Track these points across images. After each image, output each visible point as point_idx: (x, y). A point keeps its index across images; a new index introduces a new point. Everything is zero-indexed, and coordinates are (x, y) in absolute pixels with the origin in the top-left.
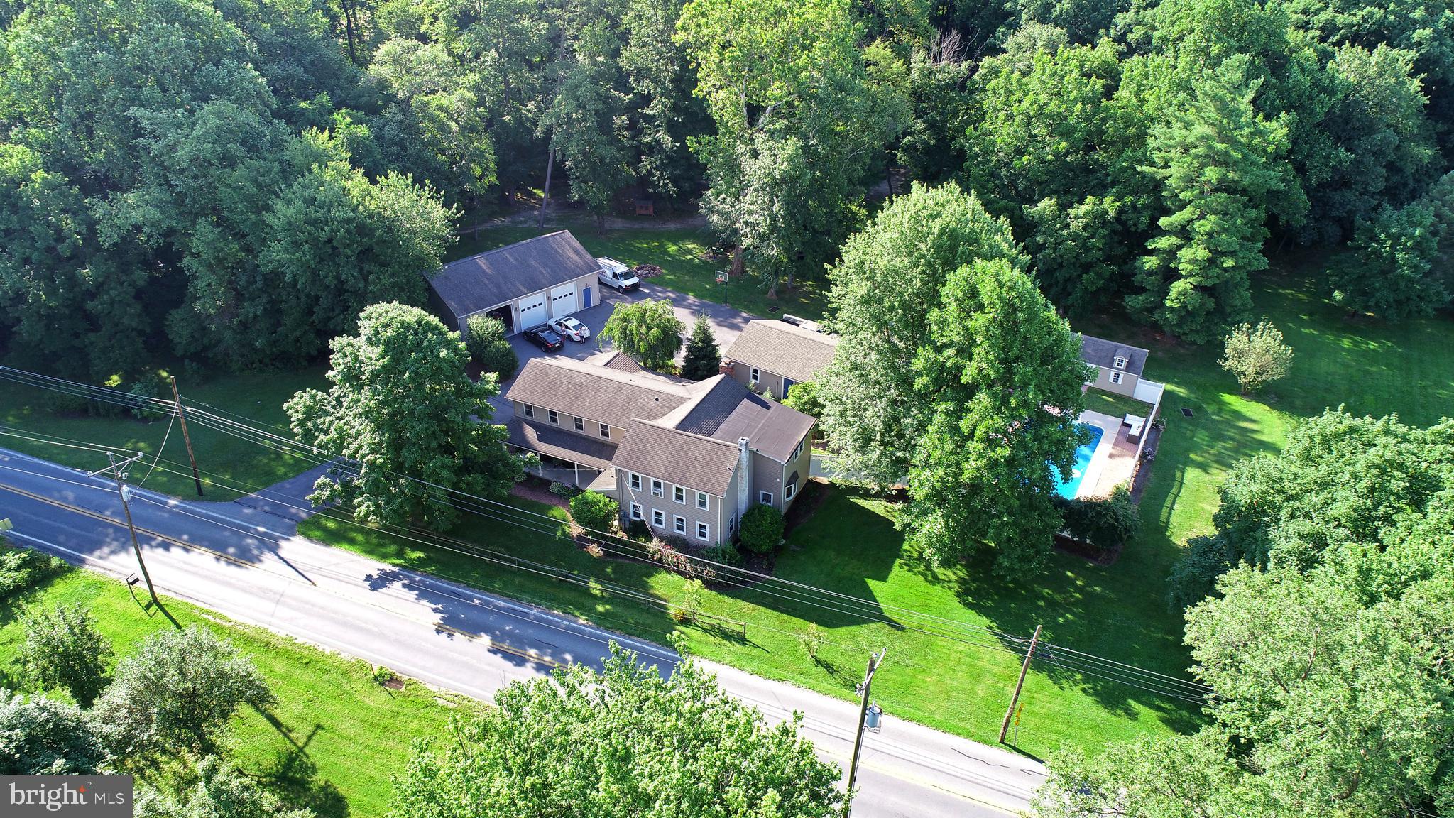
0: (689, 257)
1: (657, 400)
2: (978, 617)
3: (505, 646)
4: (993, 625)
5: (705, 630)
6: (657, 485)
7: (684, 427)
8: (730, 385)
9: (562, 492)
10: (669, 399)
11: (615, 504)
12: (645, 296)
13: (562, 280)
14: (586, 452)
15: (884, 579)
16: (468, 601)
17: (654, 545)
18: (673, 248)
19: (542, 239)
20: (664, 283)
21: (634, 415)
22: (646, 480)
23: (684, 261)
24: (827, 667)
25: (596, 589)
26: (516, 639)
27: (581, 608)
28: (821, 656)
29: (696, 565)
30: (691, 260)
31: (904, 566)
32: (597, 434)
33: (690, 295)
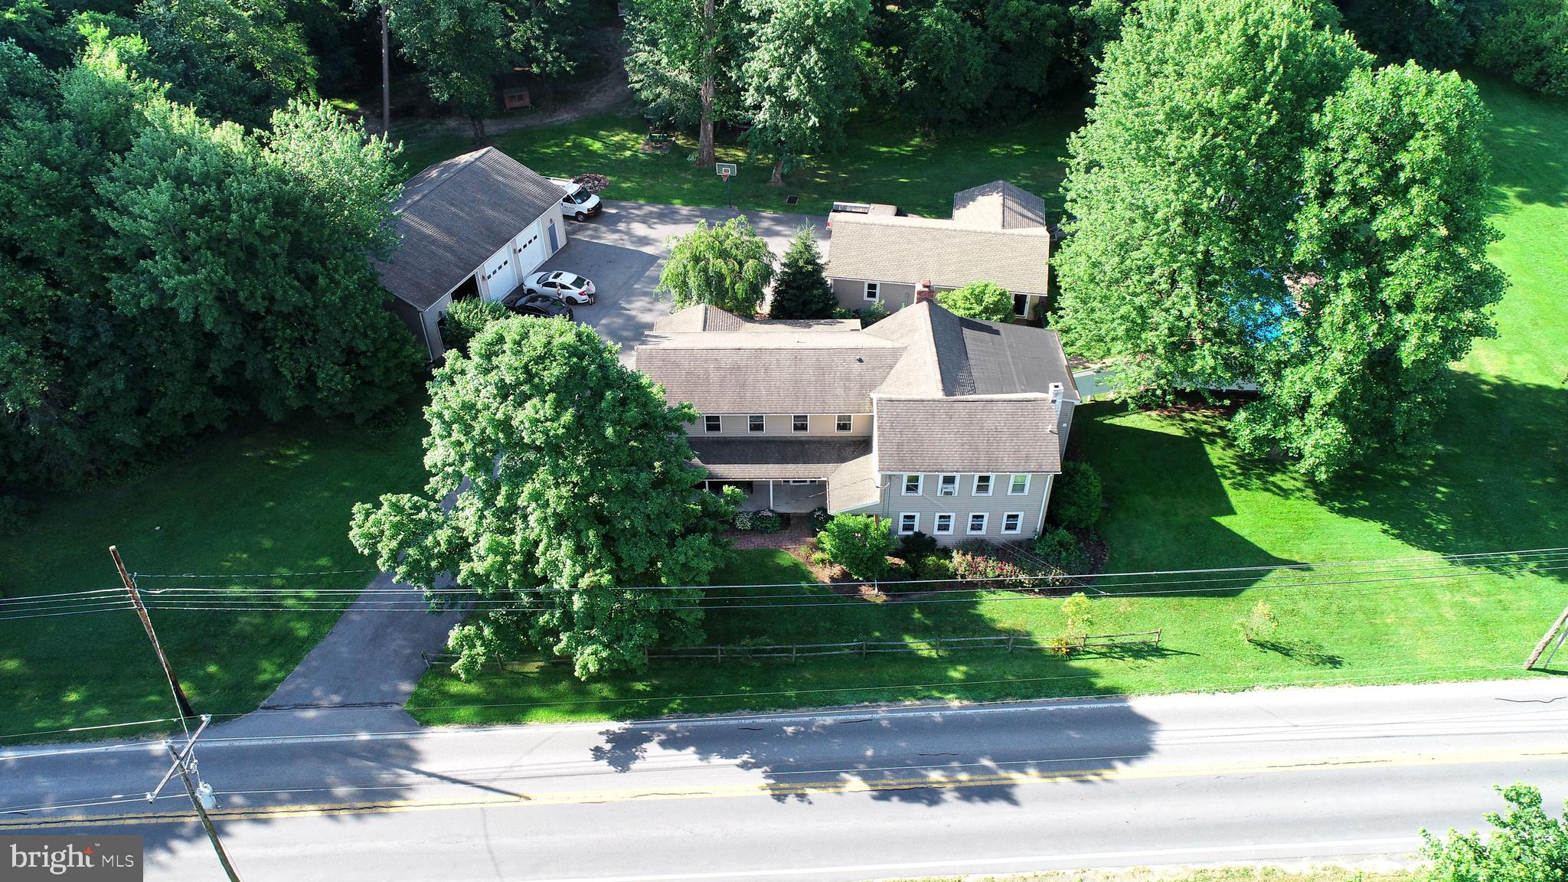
0: (628, 153)
1: (860, 360)
2: (1366, 524)
3: (891, 782)
4: (1386, 527)
5: (1103, 655)
6: (949, 480)
7: (948, 390)
8: (939, 316)
9: (761, 525)
10: (877, 354)
11: (886, 523)
12: (616, 219)
13: (528, 222)
14: (783, 460)
15: (1231, 511)
16: (773, 733)
17: (958, 561)
18: (597, 146)
19: (469, 166)
20: (626, 196)
21: (840, 391)
22: (931, 480)
23: (626, 160)
24: (1275, 647)
25: (923, 648)
26: (896, 764)
27: (928, 683)
28: (1260, 639)
29: (1032, 572)
30: (634, 157)
31: (1237, 486)
32: (788, 431)
33: (677, 203)
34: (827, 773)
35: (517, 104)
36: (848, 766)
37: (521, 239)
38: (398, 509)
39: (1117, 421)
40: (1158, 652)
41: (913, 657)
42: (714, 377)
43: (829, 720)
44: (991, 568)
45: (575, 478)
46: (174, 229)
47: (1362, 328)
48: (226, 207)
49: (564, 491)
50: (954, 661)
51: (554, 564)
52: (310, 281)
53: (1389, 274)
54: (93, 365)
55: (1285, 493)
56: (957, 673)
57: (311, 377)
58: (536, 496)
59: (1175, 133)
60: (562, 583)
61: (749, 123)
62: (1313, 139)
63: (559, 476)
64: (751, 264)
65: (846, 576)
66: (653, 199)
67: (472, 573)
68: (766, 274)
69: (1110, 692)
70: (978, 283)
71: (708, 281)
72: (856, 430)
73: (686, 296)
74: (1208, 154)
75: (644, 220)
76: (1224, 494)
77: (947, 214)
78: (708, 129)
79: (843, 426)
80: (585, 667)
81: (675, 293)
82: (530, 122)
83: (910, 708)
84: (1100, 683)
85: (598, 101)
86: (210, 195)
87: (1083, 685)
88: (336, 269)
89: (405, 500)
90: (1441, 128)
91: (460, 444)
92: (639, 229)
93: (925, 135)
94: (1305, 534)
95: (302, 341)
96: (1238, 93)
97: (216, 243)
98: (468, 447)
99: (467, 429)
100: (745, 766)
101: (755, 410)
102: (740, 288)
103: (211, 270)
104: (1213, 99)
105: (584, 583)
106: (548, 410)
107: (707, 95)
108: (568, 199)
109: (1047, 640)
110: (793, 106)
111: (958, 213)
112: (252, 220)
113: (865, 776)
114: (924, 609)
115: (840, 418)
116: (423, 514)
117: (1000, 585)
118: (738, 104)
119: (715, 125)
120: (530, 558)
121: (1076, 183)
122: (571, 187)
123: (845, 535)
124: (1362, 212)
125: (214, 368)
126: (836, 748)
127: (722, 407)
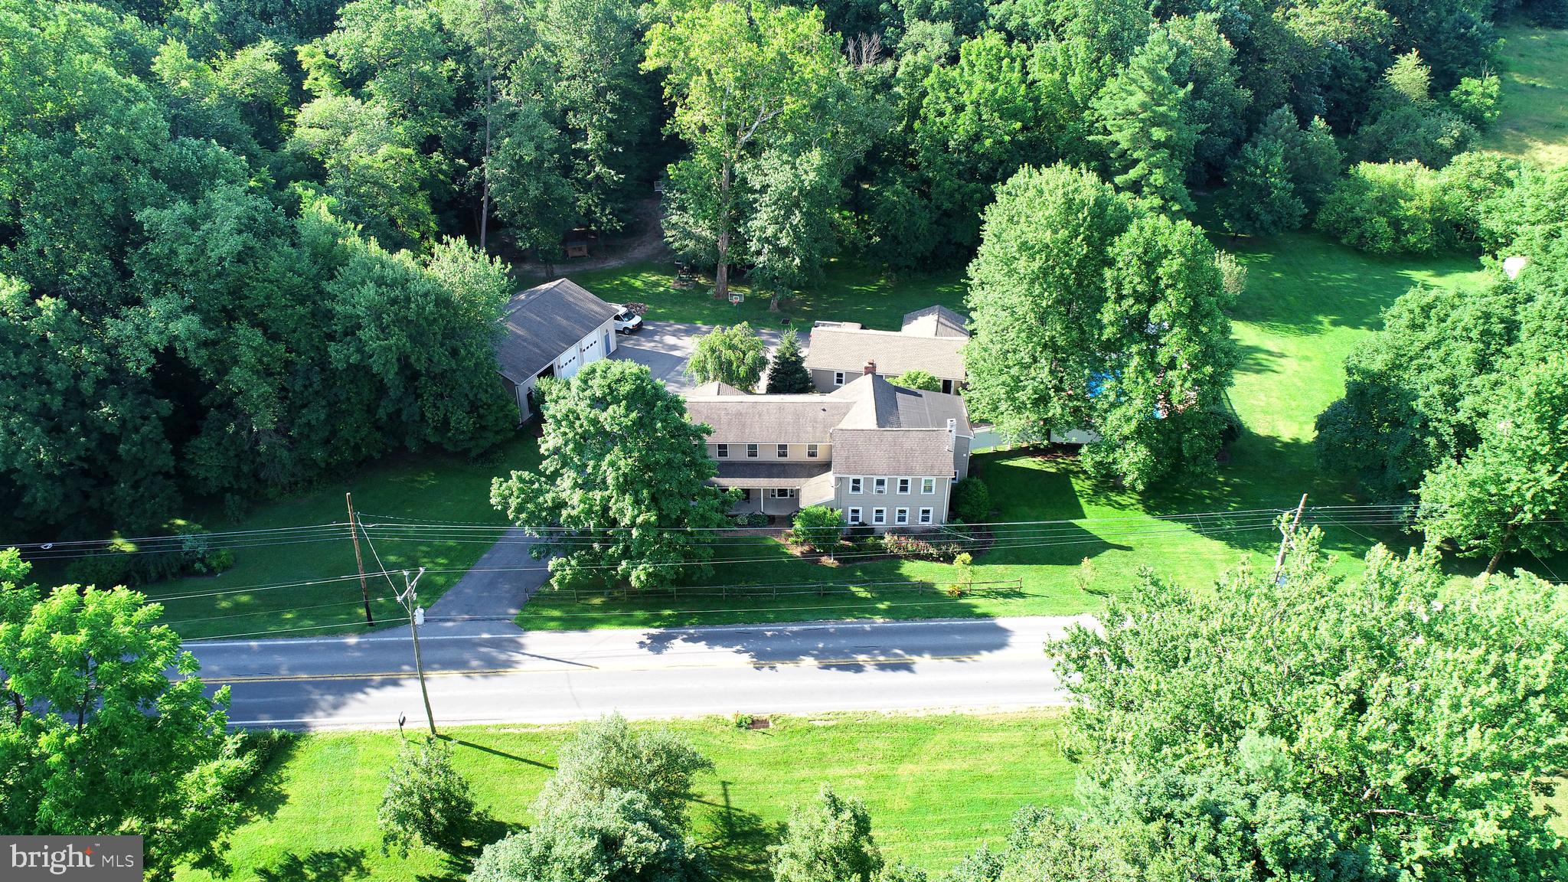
0: (662, 289)
1: (824, 410)
3: (833, 660)
5: (982, 596)
6: (881, 483)
7: (880, 424)
8: (879, 382)
9: (755, 521)
10: (836, 406)
11: (838, 513)
12: (653, 333)
13: (591, 330)
14: (770, 476)
15: (1083, 517)
16: (760, 636)
17: (888, 540)
18: (638, 284)
19: (548, 291)
20: (661, 317)
21: (810, 429)
22: (868, 481)
23: (660, 294)
24: (1099, 593)
25: (862, 592)
26: (837, 652)
27: (864, 611)
28: (1090, 588)
29: (938, 546)
30: (666, 292)
31: (1089, 502)
32: (773, 457)
33: (699, 324)
34: (792, 656)
35: (577, 254)
36: (806, 653)
37: (586, 341)
38: (521, 479)
39: (1011, 463)
40: (1021, 595)
41: (854, 598)
42: (724, 419)
43: (795, 628)
44: (910, 545)
45: (636, 454)
46: (377, 315)
47: (1147, 381)
48: (408, 299)
49: (630, 461)
50: (881, 600)
51: (621, 511)
52: (454, 353)
53: (1161, 345)
54: (304, 406)
55: (1122, 507)
56: (883, 606)
57: (446, 422)
58: (612, 464)
59: (1024, 258)
60: (626, 521)
61: (752, 266)
62: (1111, 263)
63: (628, 453)
64: (751, 353)
65: (812, 551)
66: (681, 320)
67: (569, 516)
68: (763, 362)
69: (985, 616)
70: (913, 371)
71: (721, 364)
72: (821, 456)
73: (705, 379)
74: (1045, 272)
75: (674, 334)
76: (1080, 507)
77: (899, 330)
78: (723, 270)
79: (812, 455)
80: (638, 578)
81: (697, 377)
82: (587, 267)
83: (850, 622)
84: (978, 611)
85: (640, 253)
86: (398, 292)
87: (968, 612)
88: (471, 345)
89: (526, 475)
90: (1182, 253)
91: (565, 434)
92: (670, 340)
93: (888, 278)
94: (1132, 529)
95: (442, 396)
96: (1063, 234)
97: (402, 322)
98: (571, 435)
99: (571, 425)
100: (738, 652)
101: (752, 441)
102: (742, 371)
103: (398, 339)
104: (1047, 238)
105: (639, 520)
106: (622, 410)
107: (723, 246)
108: (617, 318)
109: (944, 587)
110: (784, 252)
111: (906, 328)
112: (424, 309)
113: (816, 657)
114: (864, 570)
115: (810, 447)
116: (536, 486)
117: (918, 556)
118: (746, 251)
119: (729, 267)
120: (606, 509)
121: (975, 298)
122: (622, 310)
123: (812, 519)
124: (1143, 307)
125: (381, 413)
126: (798, 643)
127: (729, 437)
